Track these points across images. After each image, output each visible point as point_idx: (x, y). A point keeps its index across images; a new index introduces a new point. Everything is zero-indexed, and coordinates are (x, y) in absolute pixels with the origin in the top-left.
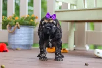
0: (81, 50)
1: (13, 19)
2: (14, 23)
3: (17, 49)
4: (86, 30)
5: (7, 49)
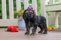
1: (20, 12)
5: (18, 30)
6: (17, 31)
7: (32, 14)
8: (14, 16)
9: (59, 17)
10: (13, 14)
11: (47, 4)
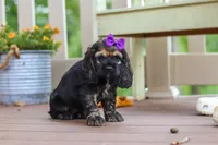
3: (16, 105)
4: (170, 52)
9: (145, 58)
11: (102, 8)
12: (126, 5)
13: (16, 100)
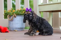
0: (56, 30)
2: (12, 14)
3: (15, 31)
4: (60, 17)
6: (8, 32)
7: (31, 15)
8: (4, 16)
10: (3, 13)
12: (47, 3)
13: (15, 29)
